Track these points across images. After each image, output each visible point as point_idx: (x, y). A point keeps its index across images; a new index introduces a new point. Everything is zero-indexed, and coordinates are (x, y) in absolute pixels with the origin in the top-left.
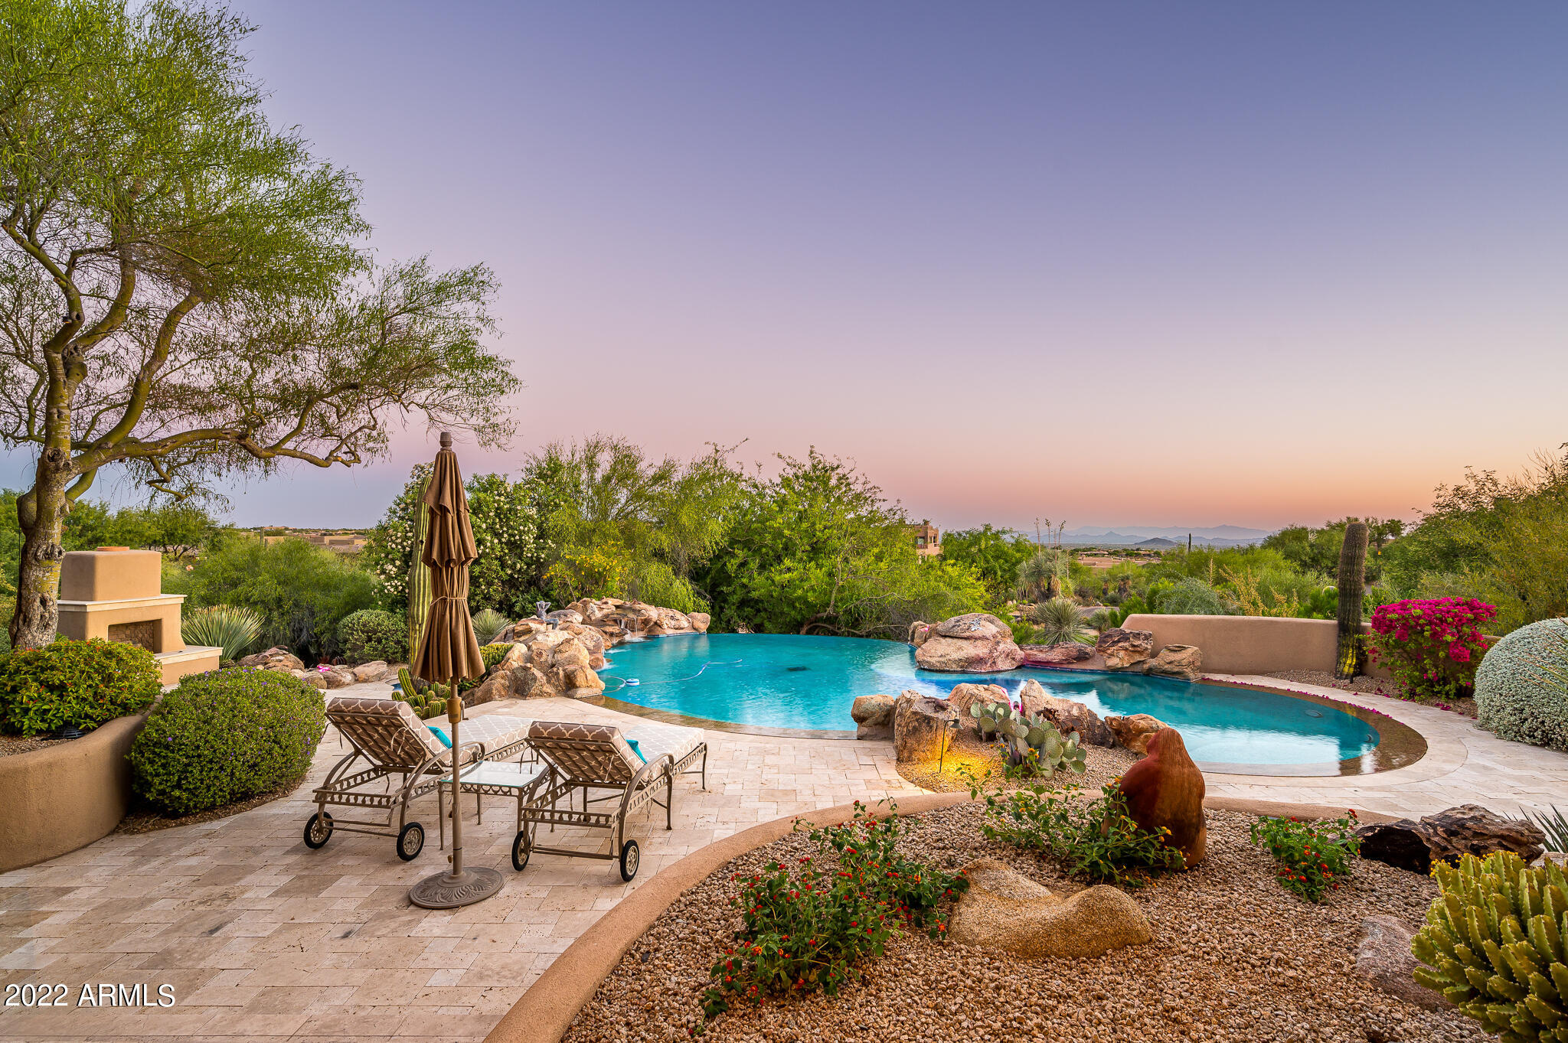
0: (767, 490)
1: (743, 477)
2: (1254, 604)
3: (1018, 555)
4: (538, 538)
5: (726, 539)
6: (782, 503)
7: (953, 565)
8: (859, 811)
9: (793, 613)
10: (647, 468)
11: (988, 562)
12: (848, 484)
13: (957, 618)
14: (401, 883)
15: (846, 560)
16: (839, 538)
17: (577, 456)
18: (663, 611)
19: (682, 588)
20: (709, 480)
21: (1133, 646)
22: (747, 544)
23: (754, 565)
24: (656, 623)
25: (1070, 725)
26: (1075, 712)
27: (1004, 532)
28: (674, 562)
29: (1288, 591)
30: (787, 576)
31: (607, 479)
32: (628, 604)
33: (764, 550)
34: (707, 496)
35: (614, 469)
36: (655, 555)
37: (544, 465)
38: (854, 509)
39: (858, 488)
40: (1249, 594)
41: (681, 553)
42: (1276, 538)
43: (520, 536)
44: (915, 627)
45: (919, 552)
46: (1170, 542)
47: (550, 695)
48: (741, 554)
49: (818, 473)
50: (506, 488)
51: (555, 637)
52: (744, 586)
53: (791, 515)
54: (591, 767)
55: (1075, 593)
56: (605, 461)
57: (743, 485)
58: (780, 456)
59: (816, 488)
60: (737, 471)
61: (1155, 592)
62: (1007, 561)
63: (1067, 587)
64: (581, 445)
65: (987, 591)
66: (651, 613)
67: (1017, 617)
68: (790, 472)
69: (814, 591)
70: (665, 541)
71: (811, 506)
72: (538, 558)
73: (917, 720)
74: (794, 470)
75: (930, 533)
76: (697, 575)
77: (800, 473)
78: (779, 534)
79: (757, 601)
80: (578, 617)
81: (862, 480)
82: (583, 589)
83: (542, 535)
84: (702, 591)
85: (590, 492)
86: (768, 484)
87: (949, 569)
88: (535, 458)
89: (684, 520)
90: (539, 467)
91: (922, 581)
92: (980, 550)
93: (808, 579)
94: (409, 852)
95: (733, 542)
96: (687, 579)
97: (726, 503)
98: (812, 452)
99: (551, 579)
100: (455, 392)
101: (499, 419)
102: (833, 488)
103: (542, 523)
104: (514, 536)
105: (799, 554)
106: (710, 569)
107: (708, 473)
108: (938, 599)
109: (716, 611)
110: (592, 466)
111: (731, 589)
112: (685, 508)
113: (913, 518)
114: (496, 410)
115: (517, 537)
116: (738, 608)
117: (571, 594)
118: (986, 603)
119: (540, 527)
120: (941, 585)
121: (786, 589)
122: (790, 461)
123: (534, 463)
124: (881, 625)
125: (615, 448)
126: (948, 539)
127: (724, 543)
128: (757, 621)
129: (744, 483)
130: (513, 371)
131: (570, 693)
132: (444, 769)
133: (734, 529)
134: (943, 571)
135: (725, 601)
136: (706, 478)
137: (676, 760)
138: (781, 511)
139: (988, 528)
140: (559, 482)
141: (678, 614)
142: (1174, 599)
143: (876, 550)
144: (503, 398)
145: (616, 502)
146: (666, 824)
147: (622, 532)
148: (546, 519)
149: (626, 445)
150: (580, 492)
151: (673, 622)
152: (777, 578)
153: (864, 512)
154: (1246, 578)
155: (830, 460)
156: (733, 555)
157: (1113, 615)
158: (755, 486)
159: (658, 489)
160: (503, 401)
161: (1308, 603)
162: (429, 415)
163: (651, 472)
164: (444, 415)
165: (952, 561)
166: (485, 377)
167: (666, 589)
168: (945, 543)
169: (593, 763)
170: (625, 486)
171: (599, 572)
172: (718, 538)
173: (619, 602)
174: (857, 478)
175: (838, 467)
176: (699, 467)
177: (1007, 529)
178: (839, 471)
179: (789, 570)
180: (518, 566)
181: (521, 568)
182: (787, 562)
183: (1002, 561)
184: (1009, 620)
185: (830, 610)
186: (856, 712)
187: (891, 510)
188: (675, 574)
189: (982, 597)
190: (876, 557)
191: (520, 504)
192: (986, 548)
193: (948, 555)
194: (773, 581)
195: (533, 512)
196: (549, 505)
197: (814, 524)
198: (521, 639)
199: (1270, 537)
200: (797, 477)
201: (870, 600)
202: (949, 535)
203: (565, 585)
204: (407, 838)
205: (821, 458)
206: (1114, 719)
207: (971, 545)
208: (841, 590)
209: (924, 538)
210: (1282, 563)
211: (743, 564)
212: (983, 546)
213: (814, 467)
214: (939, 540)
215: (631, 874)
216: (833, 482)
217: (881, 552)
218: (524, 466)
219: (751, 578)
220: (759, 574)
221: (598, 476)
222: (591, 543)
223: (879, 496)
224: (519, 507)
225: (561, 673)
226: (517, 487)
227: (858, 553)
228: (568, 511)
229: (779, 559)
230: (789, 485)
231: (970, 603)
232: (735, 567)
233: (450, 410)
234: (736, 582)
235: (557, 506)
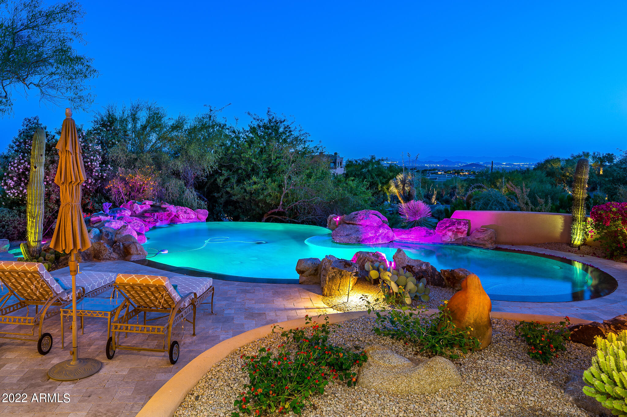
0: (241, 135)
1: (227, 127)
2: (527, 204)
3: (391, 174)
4: (102, 163)
5: (217, 164)
6: (251, 142)
7: (353, 180)
8: (308, 321)
9: (257, 209)
10: (169, 120)
11: (373, 178)
12: (290, 131)
13: (356, 212)
14: (42, 368)
15: (290, 178)
16: (285, 164)
17: (126, 113)
18: (179, 208)
19: (191, 194)
20: (206, 128)
21: (457, 229)
22: (229, 168)
23: (233, 180)
24: (175, 216)
25: (421, 274)
26: (424, 267)
27: (383, 160)
28: (185, 178)
29: (546, 196)
30: (254, 187)
31: (144, 128)
32: (158, 204)
33: (240, 171)
34: (204, 138)
35: (148, 121)
36: (173, 174)
37: (105, 119)
38: (294, 146)
39: (295, 134)
40: (523, 198)
41: (189, 173)
42: (541, 164)
43: (91, 162)
44: (331, 218)
45: (332, 171)
46: (481, 166)
47: (115, 259)
48: (226, 173)
49: (272, 124)
50: (82, 134)
51: (116, 225)
52: (227, 193)
53: (256, 150)
54: (151, 300)
55: (425, 197)
56: (143, 117)
57: (227, 132)
58: (249, 114)
59: (271, 134)
60: (222, 122)
61: (470, 197)
62: (384, 178)
63: (420, 193)
64: (129, 107)
65: (373, 196)
66: (173, 210)
67: (390, 211)
68: (255, 124)
69: (271, 196)
70: (180, 165)
71: (268, 144)
72: (102, 176)
73: (334, 272)
74: (258, 122)
75: (338, 161)
76: (199, 186)
77: (261, 124)
78: (249, 162)
79: (237, 202)
80: (128, 213)
81: (298, 129)
82: (130, 194)
83: (104, 162)
84: (202, 195)
85: (134, 135)
86: (241, 130)
87: (351, 183)
88: (99, 114)
89: (192, 153)
90: (102, 120)
91: (335, 190)
92: (368, 171)
93: (267, 189)
94: (44, 349)
95: (221, 166)
96: (193, 189)
97: (216, 143)
98: (268, 112)
99: (110, 189)
100: (57, 77)
101: (83, 94)
102: (281, 133)
103: (105, 154)
104: (87, 162)
105: (261, 174)
106: (207, 182)
107: (206, 124)
108: (344, 201)
109: (211, 209)
110: (135, 119)
111: (219, 195)
112: (193, 146)
113: (329, 152)
114: (82, 88)
115: (89, 163)
116: (224, 206)
117: (122, 198)
118: (372, 203)
119: (103, 158)
120: (346, 192)
121: (254, 195)
122: (255, 117)
123: (99, 117)
124: (310, 217)
125: (149, 109)
126: (349, 164)
127: (216, 167)
128: (236, 214)
129: (227, 130)
130: (93, 65)
131: (126, 258)
132: (62, 302)
133: (222, 158)
134: (347, 184)
135: (216, 201)
136: (204, 127)
137: (198, 295)
138: (250, 146)
139: (373, 158)
140: (115, 129)
141: (189, 210)
142: (482, 202)
143: (308, 171)
144: (86, 80)
145: (150, 141)
146: (192, 333)
147: (153, 159)
148: (107, 152)
149: (156, 106)
150: (127, 135)
151: (186, 215)
152: (248, 189)
153: (300, 148)
154: (522, 189)
155: (279, 117)
156: (221, 174)
157: (446, 210)
158: (234, 132)
159: (175, 133)
160: (86, 82)
161: (558, 203)
162: (41, 90)
163: (170, 123)
164: (50, 90)
165: (352, 178)
166: (77, 68)
167: (180, 195)
168: (347, 166)
169: (152, 298)
170: (155, 132)
171: (140, 185)
172: (212, 164)
173: (152, 203)
174: (296, 128)
175: (284, 121)
176: (200, 121)
177: (384, 158)
178: (285, 123)
179: (255, 183)
180: (90, 181)
181: (92, 182)
182: (254, 179)
183: (381, 178)
184: (386, 213)
185: (280, 208)
186: (299, 268)
187: (316, 147)
188: (186, 186)
189: (369, 199)
190: (307, 175)
191: (91, 142)
192: (372, 169)
193: (349, 174)
194: (245, 190)
195: (99, 147)
196: (109, 143)
197: (270, 155)
198: (95, 225)
199: (538, 164)
200: (259, 127)
201: (304, 202)
202: (350, 162)
203: (119, 192)
204: (44, 342)
205: (274, 115)
206: (446, 271)
207: (362, 168)
208: (287, 195)
209: (335, 163)
210: (545, 179)
211: (227, 180)
212: (370, 169)
213: (270, 121)
214: (344, 163)
215: (175, 360)
216: (281, 130)
217: (310, 173)
218: (93, 119)
219: (232, 188)
220: (237, 186)
221: (139, 125)
222: (135, 167)
223: (309, 138)
224: (90, 145)
225: (121, 246)
226: (89, 133)
227: (297, 173)
228: (121, 147)
229: (249, 177)
230: (254, 131)
231: (363, 203)
232: (222, 181)
233: (53, 87)
234: (223, 190)
235: (113, 144)
